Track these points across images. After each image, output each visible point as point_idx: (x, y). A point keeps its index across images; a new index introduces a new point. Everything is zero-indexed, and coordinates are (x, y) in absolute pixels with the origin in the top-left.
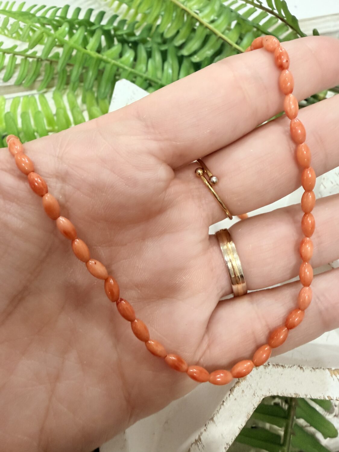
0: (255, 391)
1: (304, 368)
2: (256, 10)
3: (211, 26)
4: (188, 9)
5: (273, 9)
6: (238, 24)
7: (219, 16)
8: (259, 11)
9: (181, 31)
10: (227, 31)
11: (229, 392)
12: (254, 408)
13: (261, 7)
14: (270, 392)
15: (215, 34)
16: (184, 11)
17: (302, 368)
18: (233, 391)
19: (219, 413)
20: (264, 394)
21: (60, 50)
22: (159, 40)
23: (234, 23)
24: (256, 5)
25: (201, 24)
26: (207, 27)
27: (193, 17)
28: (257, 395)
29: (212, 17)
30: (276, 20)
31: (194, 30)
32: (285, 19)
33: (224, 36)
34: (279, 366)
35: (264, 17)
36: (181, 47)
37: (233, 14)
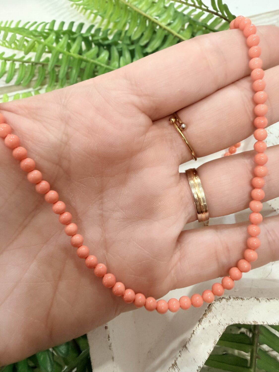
0: (220, 321)
1: (260, 299)
2: (204, 13)
3: (169, 28)
4: (149, 16)
5: (217, 11)
6: (190, 25)
7: (174, 20)
8: (206, 14)
9: (144, 33)
10: (181, 31)
11: (198, 323)
12: (219, 336)
13: (208, 11)
14: (233, 321)
15: (173, 34)
16: (146, 18)
17: (258, 299)
18: (201, 322)
19: (191, 341)
20: (227, 323)
21: (49, 55)
22: (128, 42)
23: (186, 25)
24: (203, 10)
25: (161, 27)
26: (165, 29)
27: (153, 22)
28: (222, 324)
29: (169, 21)
30: (221, 19)
31: (154, 32)
32: (228, 18)
33: (179, 35)
34: (239, 298)
35: (211, 18)
36: (146, 46)
37: (186, 18)
